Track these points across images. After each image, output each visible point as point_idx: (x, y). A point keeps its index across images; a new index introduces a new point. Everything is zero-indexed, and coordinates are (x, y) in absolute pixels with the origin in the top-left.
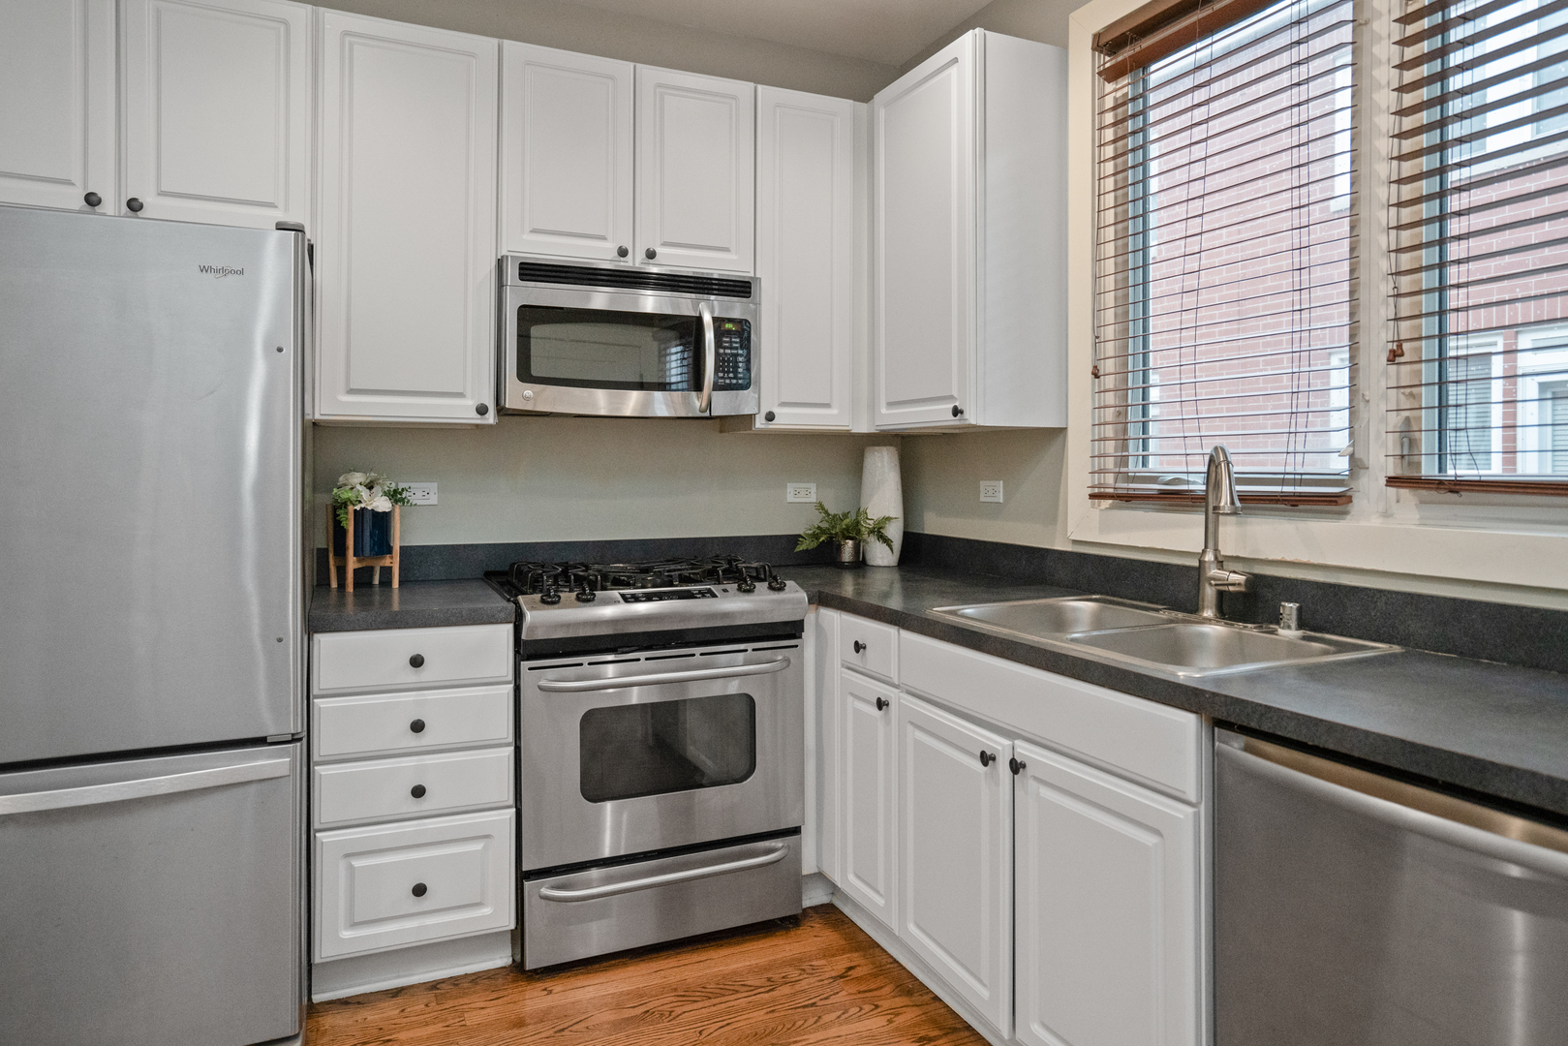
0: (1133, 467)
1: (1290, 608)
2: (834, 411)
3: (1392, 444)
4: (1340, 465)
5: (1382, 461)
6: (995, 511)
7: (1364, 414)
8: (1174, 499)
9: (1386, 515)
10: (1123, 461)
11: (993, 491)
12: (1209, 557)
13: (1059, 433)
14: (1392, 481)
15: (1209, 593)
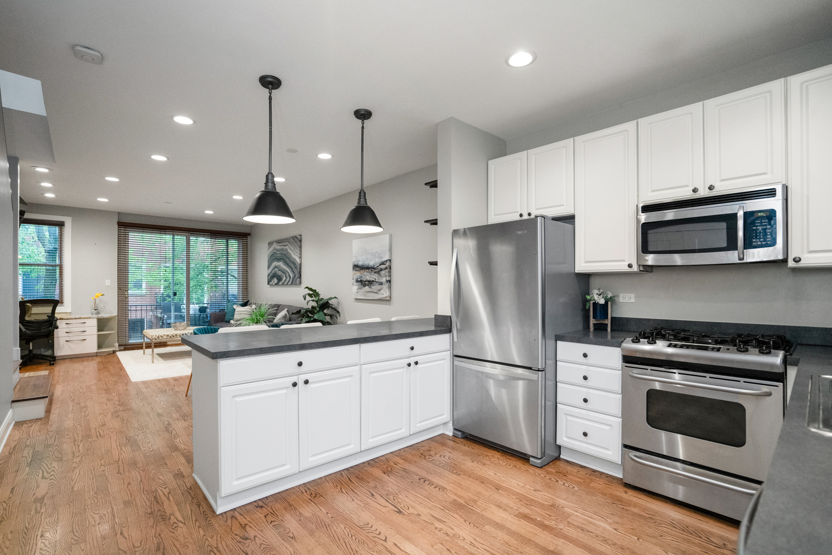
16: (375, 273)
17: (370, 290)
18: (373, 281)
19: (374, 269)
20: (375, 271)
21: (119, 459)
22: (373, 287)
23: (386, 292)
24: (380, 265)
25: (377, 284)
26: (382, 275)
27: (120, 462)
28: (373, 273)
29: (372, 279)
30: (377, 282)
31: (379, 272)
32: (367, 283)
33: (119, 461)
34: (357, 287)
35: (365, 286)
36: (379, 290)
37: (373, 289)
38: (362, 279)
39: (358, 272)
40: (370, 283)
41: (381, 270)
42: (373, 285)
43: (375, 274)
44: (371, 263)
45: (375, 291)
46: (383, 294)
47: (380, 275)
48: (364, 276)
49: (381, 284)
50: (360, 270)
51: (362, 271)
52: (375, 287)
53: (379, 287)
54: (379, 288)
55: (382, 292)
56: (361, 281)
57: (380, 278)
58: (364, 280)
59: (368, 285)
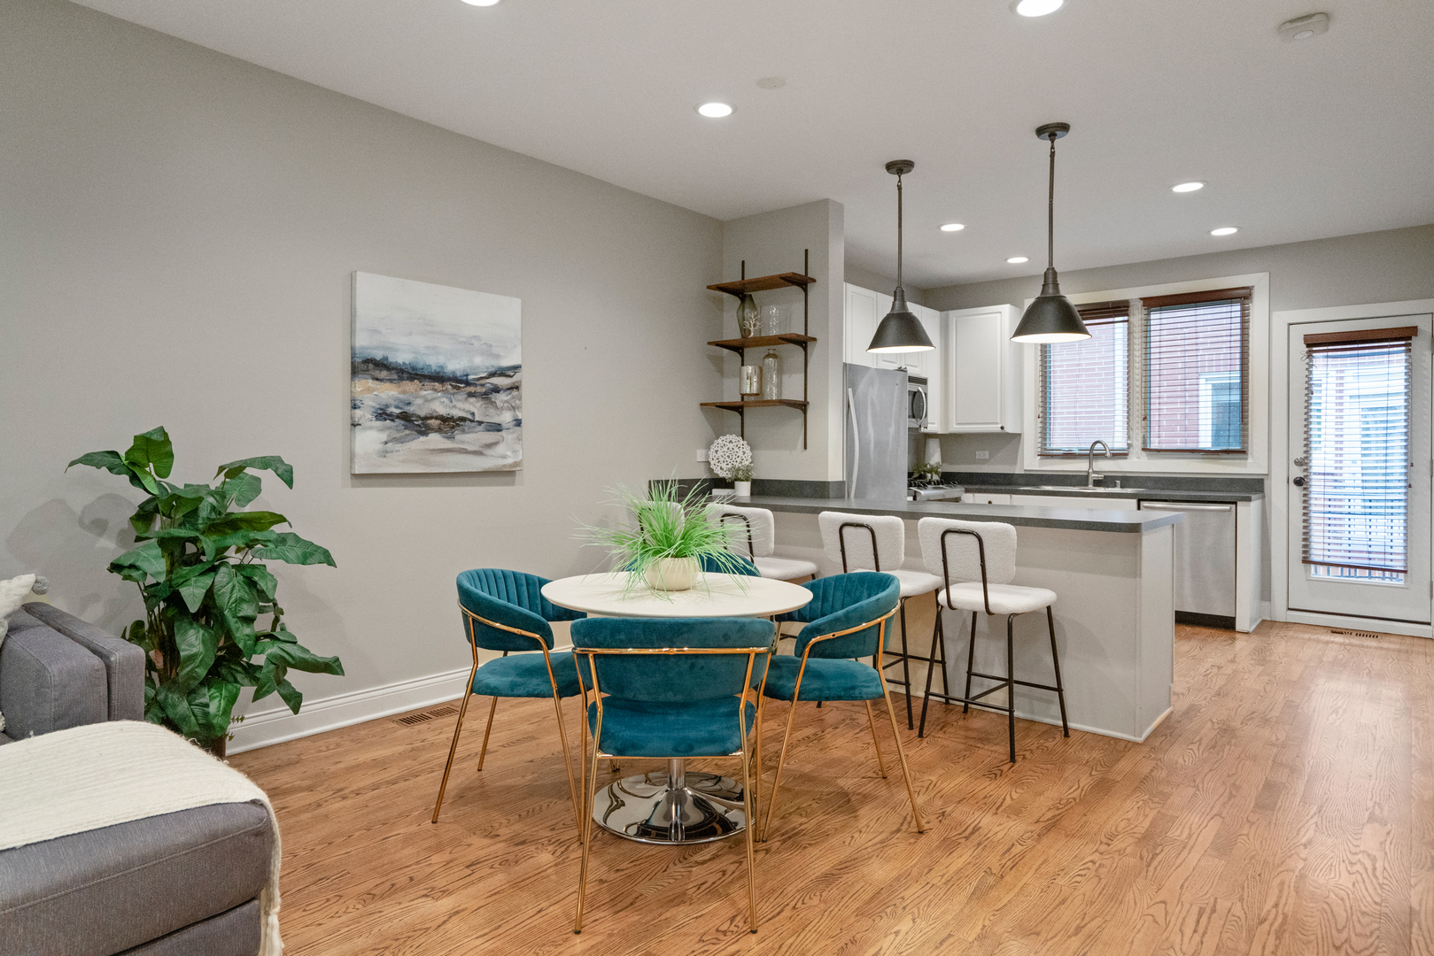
0: (1048, 447)
1: (1118, 482)
2: (936, 426)
3: (1140, 440)
4: (1125, 446)
5: (1138, 444)
6: (984, 462)
7: (1131, 431)
8: (1069, 456)
9: (1138, 458)
10: (1045, 444)
11: (983, 454)
12: (1091, 471)
13: (1019, 435)
14: (1143, 449)
15: (1091, 481)
16: (471, 395)
17: (448, 444)
18: (463, 419)
19: (468, 383)
20: (472, 389)
21: (1212, 818)
22: (459, 436)
23: (514, 451)
24: (492, 375)
25: (480, 428)
26: (499, 404)
27: (1215, 811)
28: (462, 396)
29: (457, 413)
30: (480, 423)
31: (485, 394)
32: (432, 422)
33: (1215, 815)
34: (384, 436)
35: (424, 433)
36: (490, 446)
37: (463, 442)
38: (410, 409)
39: (388, 385)
40: (450, 424)
41: (496, 390)
42: (464, 431)
43: (472, 400)
44: (455, 366)
45: (471, 448)
46: (504, 457)
47: (493, 403)
48: (419, 401)
49: (497, 428)
50: (401, 379)
51: (411, 386)
52: (471, 438)
53: (491, 437)
54: (489, 441)
55: (500, 449)
56: (405, 417)
57: (492, 411)
58: (422, 414)
59: (439, 430)
